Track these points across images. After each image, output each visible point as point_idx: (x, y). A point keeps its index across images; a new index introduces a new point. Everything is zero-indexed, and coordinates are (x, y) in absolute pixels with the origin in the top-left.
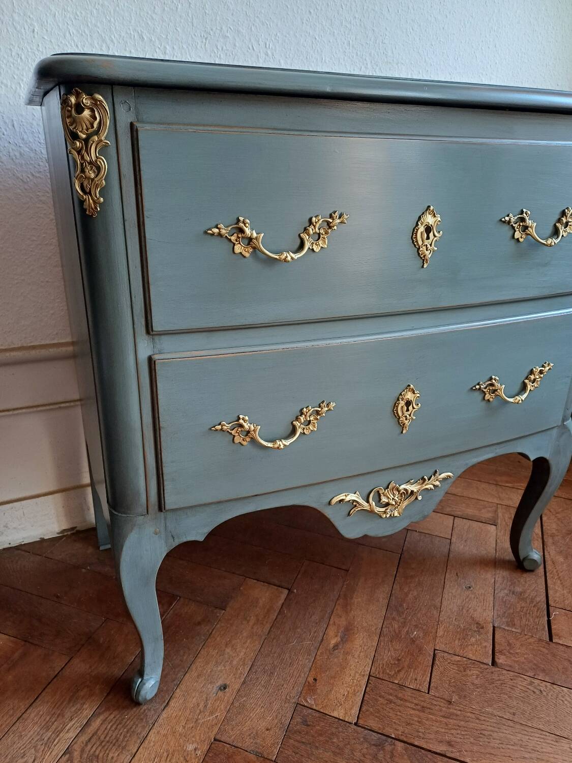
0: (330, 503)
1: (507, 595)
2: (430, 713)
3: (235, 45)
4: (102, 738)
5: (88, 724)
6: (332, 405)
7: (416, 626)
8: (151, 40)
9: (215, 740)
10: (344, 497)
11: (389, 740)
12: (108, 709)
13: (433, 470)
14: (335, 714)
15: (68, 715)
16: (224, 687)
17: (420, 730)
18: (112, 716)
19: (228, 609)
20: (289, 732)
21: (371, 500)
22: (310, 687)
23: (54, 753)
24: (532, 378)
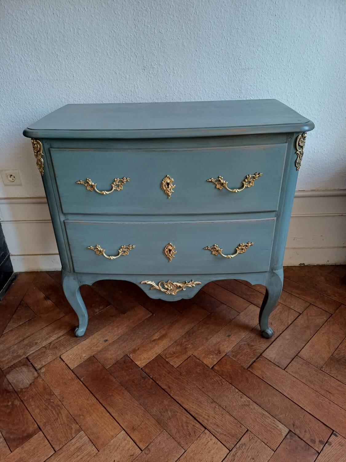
0: (141, 283)
1: (245, 344)
2: (171, 376)
3: (158, 71)
4: (61, 343)
5: (60, 337)
6: (134, 246)
7: (192, 343)
8: (120, 74)
9: (93, 356)
10: (147, 282)
11: (149, 378)
12: (67, 335)
13: (191, 279)
14: (136, 363)
15: (56, 332)
16: (107, 340)
17: (162, 379)
18: (68, 337)
19: (125, 314)
20: (117, 362)
21: (159, 285)
22: (134, 351)
23: (46, 342)
24: (240, 248)
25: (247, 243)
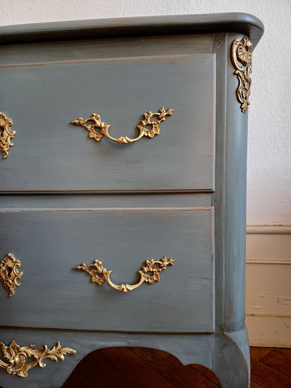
24: (146, 269)
25: (161, 260)
